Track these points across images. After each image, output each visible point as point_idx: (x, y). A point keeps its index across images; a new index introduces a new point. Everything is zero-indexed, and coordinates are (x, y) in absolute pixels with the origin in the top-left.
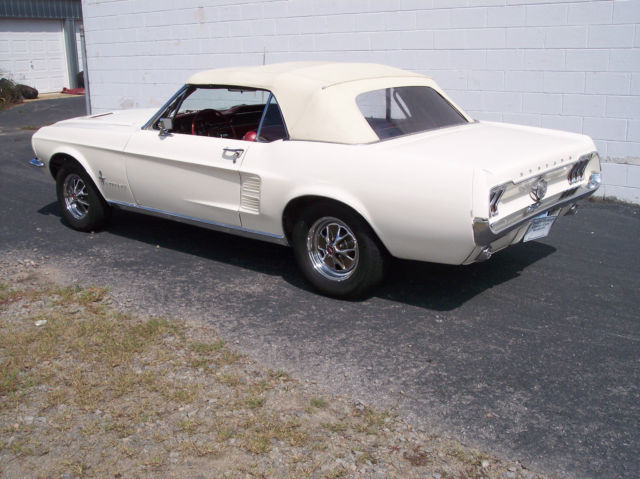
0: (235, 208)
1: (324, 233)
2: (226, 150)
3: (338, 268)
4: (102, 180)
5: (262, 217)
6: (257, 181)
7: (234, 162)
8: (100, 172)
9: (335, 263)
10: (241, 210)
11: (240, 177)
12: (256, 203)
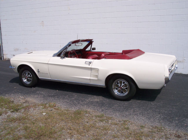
0: (89, 78)
1: (118, 83)
2: (86, 62)
3: (122, 92)
4: (39, 72)
5: (98, 80)
6: (98, 70)
7: (89, 65)
8: (38, 70)
9: (121, 91)
10: (91, 78)
11: (91, 69)
12: (97, 76)
